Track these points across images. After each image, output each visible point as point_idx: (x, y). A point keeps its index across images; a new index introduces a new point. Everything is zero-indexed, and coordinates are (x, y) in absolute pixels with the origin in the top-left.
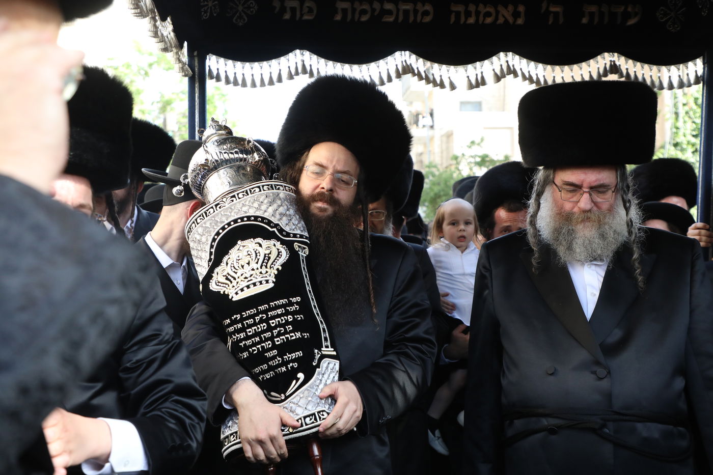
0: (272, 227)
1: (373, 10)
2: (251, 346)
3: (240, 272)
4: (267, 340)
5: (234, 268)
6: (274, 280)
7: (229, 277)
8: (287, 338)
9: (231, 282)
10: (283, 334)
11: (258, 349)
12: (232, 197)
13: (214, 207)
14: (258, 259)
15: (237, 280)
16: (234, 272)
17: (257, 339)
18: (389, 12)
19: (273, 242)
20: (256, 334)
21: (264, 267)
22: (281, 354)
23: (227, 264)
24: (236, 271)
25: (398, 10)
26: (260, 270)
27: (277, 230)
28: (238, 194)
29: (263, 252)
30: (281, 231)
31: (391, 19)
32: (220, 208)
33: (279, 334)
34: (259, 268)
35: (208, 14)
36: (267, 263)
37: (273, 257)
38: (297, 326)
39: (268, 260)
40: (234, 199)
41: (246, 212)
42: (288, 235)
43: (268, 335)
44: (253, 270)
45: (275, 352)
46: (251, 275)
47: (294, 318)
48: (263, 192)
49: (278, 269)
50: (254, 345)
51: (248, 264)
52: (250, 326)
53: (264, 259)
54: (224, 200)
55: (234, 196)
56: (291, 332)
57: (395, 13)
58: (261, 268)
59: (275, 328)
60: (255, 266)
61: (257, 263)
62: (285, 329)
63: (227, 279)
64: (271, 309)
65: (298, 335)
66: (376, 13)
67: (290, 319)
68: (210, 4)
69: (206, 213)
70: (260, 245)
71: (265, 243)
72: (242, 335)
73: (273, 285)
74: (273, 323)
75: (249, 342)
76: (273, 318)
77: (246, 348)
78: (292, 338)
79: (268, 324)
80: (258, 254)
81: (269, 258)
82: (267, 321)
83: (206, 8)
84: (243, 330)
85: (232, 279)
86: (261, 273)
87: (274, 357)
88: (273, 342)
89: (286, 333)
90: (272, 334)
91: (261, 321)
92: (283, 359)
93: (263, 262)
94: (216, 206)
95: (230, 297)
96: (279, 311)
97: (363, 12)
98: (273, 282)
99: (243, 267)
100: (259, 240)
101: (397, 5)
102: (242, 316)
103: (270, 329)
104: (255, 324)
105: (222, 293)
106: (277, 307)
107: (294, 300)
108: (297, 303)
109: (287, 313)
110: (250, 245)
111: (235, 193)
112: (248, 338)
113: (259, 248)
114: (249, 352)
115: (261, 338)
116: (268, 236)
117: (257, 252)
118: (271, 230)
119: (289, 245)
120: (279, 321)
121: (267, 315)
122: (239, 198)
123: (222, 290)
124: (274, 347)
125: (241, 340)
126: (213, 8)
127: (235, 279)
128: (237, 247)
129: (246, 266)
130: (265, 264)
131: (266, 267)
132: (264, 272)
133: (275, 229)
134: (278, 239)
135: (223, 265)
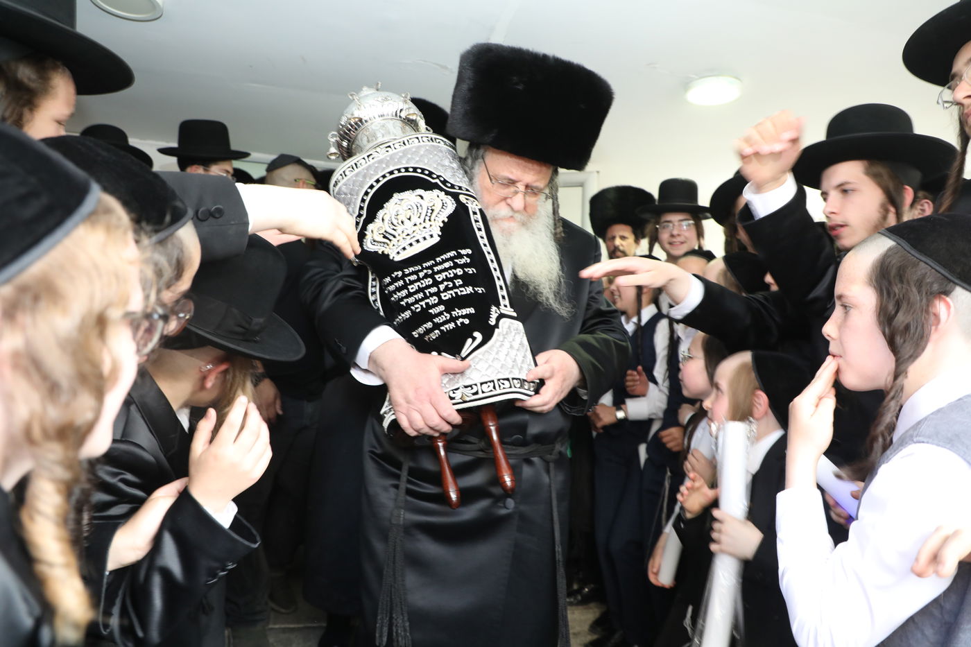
0: (433, 178)
2: (413, 304)
3: (400, 228)
4: (432, 295)
5: (393, 224)
6: (440, 234)
7: (387, 235)
8: (456, 293)
9: (390, 240)
10: (451, 289)
11: (422, 306)
12: (386, 148)
13: (366, 158)
14: (420, 213)
15: (398, 238)
16: (393, 229)
17: (421, 295)
19: (436, 192)
20: (420, 290)
21: (427, 221)
22: (448, 310)
23: (383, 220)
24: (395, 228)
26: (424, 225)
27: (441, 181)
28: (394, 144)
29: (425, 204)
30: (445, 182)
33: (447, 289)
34: (422, 222)
36: (430, 216)
37: (437, 209)
38: (467, 280)
39: (432, 213)
40: (389, 149)
41: (403, 163)
42: (453, 186)
43: (434, 290)
44: (415, 225)
45: (442, 308)
46: (414, 232)
47: (464, 271)
48: (422, 143)
49: (443, 222)
50: (417, 302)
51: (409, 219)
52: (412, 282)
53: (427, 212)
54: (378, 149)
55: (389, 147)
56: (460, 286)
58: (424, 222)
59: (442, 282)
60: (417, 221)
61: (419, 217)
62: (454, 283)
63: (385, 237)
64: (437, 264)
65: (469, 290)
67: (459, 272)
69: (356, 164)
70: (422, 197)
71: (428, 195)
72: (404, 293)
73: (439, 239)
74: (439, 277)
75: (411, 300)
76: (440, 272)
77: (408, 306)
78: (463, 293)
79: (434, 279)
80: (420, 208)
81: (432, 210)
82: (432, 276)
84: (405, 287)
85: (391, 238)
86: (424, 228)
87: (441, 313)
88: (440, 298)
89: (455, 287)
90: (439, 288)
91: (426, 276)
92: (451, 315)
93: (426, 216)
94: (369, 156)
95: (391, 258)
96: (447, 265)
98: (439, 236)
99: (402, 222)
100: (420, 191)
102: (403, 272)
103: (436, 284)
104: (419, 280)
105: (380, 252)
106: (444, 261)
107: (463, 252)
108: (468, 255)
109: (456, 266)
110: (410, 197)
111: (391, 144)
112: (410, 295)
113: (421, 201)
114: (411, 310)
115: (425, 294)
116: (429, 186)
117: (419, 206)
118: (433, 181)
119: (455, 196)
120: (446, 275)
121: (433, 270)
122: (395, 149)
123: (379, 249)
124: (441, 302)
125: (402, 299)
127: (394, 237)
128: (393, 201)
129: (406, 222)
130: (427, 218)
131: (430, 220)
132: (427, 226)
133: (437, 181)
134: (441, 189)
135: (378, 221)
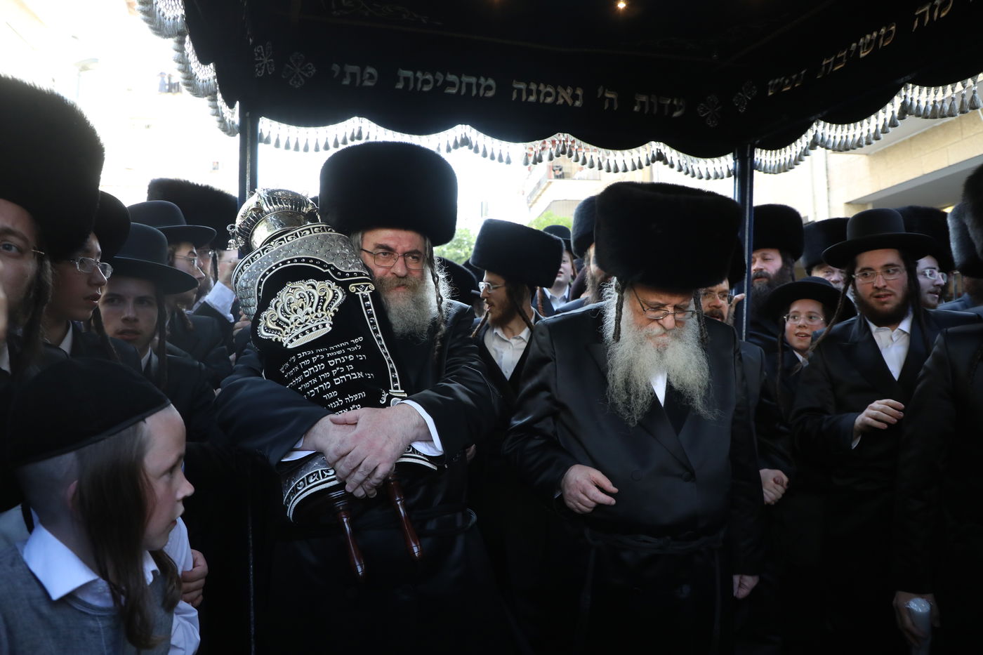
0: (325, 269)
1: (436, 81)
3: (292, 316)
4: (325, 380)
5: (286, 312)
6: (332, 323)
7: (280, 323)
8: (348, 378)
9: (284, 329)
10: (344, 374)
11: (316, 391)
12: (280, 240)
13: (261, 252)
14: (313, 303)
15: (291, 326)
16: (286, 317)
17: (315, 380)
18: (452, 85)
19: (328, 282)
20: (314, 375)
21: (319, 311)
22: (341, 396)
23: (276, 308)
24: (288, 316)
25: (461, 83)
26: (315, 314)
27: (331, 270)
28: (287, 237)
29: (316, 294)
30: (335, 271)
31: (454, 91)
32: (267, 252)
33: (339, 374)
34: (314, 312)
35: (263, 71)
36: (322, 306)
37: (328, 299)
38: (358, 366)
39: (323, 303)
40: (283, 242)
41: (295, 254)
42: (343, 275)
43: (327, 375)
44: (308, 314)
45: (335, 393)
46: (306, 321)
47: (355, 357)
48: (313, 234)
49: (334, 311)
50: (312, 387)
51: (302, 308)
52: (306, 367)
53: (319, 302)
54: (272, 243)
55: (283, 239)
56: (352, 371)
57: (457, 86)
58: (316, 311)
59: (334, 367)
60: (310, 310)
61: (312, 306)
62: (346, 369)
63: (278, 325)
64: (330, 351)
65: (360, 375)
66: (439, 84)
67: (351, 358)
68: (266, 61)
70: (314, 287)
71: (318, 284)
72: (300, 379)
73: (330, 328)
74: (331, 363)
75: (306, 385)
76: (333, 358)
78: (354, 378)
79: (327, 365)
80: (312, 297)
81: (325, 300)
82: (325, 361)
83: (261, 64)
84: (299, 373)
85: (284, 325)
86: (317, 317)
87: (334, 399)
88: (332, 383)
89: (346, 372)
90: (331, 374)
91: (319, 361)
92: (344, 401)
93: (318, 305)
94: (263, 250)
95: (284, 345)
96: (339, 352)
97: (426, 82)
98: (331, 325)
99: (295, 311)
100: (311, 281)
101: (460, 77)
102: (297, 357)
103: (328, 369)
104: (312, 365)
105: (274, 340)
106: (336, 350)
107: (356, 341)
108: (359, 343)
109: (348, 353)
110: (302, 287)
111: (284, 236)
112: (305, 380)
113: (313, 291)
114: (307, 395)
115: (318, 379)
116: (321, 277)
117: (311, 295)
118: (324, 271)
119: (345, 286)
120: (338, 361)
121: (326, 356)
122: (288, 241)
123: (274, 337)
124: (334, 387)
125: (299, 384)
126: (268, 65)
127: (288, 325)
128: (286, 289)
129: (299, 310)
130: (320, 307)
131: (322, 310)
132: (320, 315)
133: (328, 270)
134: (333, 280)
135: (271, 310)
